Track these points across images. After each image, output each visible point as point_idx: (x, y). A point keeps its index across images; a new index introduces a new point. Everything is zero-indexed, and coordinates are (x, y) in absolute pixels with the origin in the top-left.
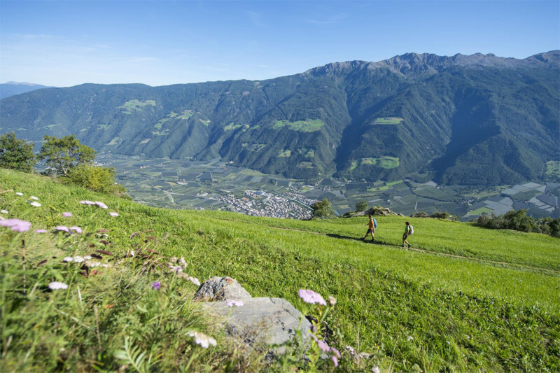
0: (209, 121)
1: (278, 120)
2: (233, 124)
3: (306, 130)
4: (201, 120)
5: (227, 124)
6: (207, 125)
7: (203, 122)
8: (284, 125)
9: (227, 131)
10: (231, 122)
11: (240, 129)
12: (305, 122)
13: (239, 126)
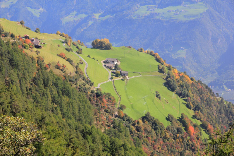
0: (41, 9)
1: (141, 5)
2: (75, 12)
3: (181, 18)
4: (29, 9)
5: (67, 14)
6: (38, 16)
7: (32, 11)
8: (148, 13)
9: (67, 23)
10: (73, 10)
11: (85, 21)
12: (179, 7)
13: (84, 16)
